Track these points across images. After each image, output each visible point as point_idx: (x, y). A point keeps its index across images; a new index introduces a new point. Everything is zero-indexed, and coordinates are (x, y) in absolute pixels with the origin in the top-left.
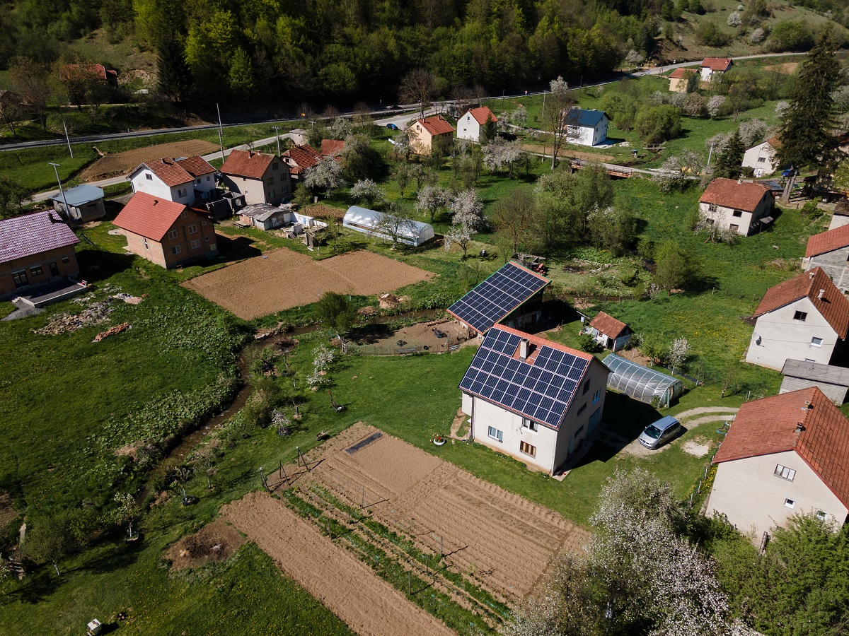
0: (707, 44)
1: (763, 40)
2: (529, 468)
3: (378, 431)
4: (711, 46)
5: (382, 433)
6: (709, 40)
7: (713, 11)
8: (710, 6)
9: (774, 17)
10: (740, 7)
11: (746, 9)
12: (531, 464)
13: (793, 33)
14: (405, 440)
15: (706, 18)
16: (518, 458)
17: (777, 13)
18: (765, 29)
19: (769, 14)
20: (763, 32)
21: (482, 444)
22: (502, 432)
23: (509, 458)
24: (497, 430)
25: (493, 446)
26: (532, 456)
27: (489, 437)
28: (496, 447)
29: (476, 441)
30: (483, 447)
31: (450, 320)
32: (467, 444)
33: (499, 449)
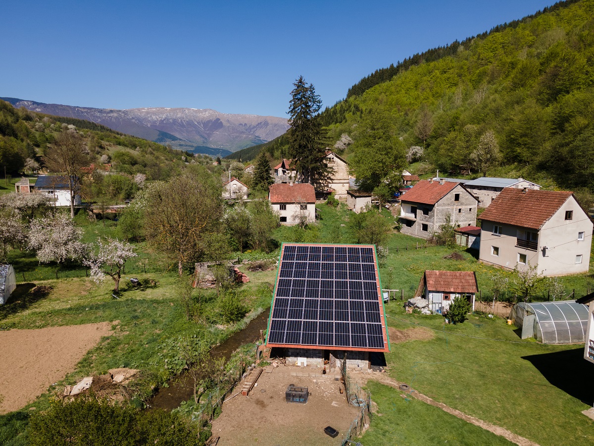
1: (109, 162)
8: (61, 141)
9: (108, 150)
11: (89, 145)
13: (127, 158)
17: (109, 148)
18: (108, 155)
19: (104, 148)
20: (107, 157)
31: (261, 365)
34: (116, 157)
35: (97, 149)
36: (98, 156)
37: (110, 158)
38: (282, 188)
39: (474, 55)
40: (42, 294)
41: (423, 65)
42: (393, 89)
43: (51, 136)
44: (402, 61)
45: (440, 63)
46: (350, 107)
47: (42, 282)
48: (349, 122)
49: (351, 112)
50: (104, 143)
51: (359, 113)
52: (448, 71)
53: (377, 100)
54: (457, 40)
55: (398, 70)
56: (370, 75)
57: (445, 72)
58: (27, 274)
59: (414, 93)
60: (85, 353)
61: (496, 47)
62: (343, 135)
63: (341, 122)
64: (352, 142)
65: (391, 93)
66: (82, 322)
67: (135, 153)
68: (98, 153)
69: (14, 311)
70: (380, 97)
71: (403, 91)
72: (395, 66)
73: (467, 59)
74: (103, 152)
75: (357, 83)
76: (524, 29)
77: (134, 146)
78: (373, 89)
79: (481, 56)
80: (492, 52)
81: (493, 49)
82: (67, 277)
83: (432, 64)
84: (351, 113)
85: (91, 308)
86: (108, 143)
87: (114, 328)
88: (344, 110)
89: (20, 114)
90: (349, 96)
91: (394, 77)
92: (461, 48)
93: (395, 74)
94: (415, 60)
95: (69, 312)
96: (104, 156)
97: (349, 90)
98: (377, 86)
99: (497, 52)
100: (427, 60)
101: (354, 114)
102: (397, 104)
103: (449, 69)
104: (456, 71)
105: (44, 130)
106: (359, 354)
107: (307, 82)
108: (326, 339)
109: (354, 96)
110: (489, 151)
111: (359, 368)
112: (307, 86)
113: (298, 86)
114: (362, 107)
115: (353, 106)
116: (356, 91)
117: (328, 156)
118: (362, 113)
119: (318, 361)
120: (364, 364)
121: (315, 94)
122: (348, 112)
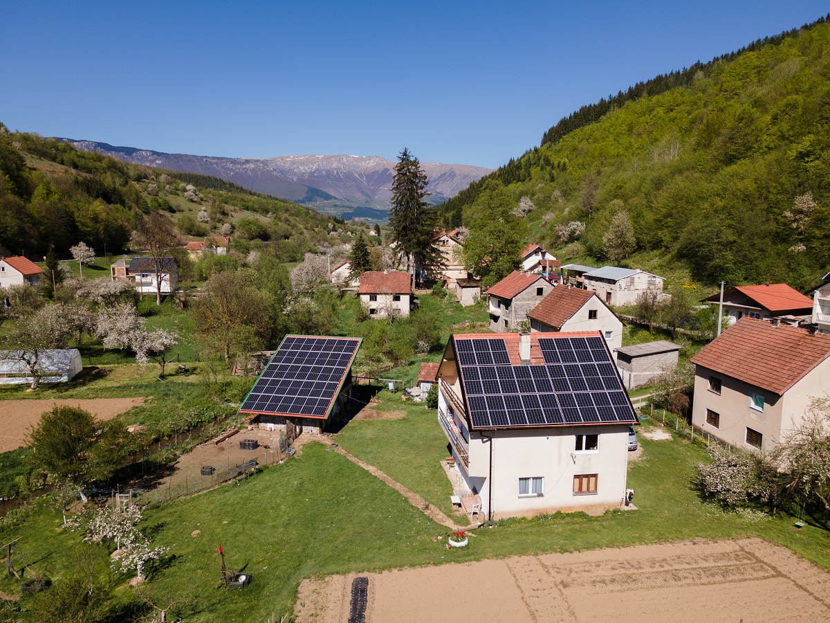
0: (189, 234)
1: (232, 232)
2: (591, 513)
3: (352, 577)
4: (194, 235)
5: (361, 575)
6: (191, 231)
7: (182, 211)
8: (178, 207)
9: (232, 216)
10: (203, 208)
11: (209, 211)
12: (592, 506)
13: (254, 228)
14: (413, 566)
15: (177, 215)
16: (570, 508)
17: (233, 214)
18: (231, 224)
19: (228, 215)
20: (230, 226)
21: (508, 517)
22: (541, 478)
23: (559, 515)
24: (533, 478)
25: (527, 511)
26: (592, 492)
27: (519, 498)
28: (533, 510)
29: (496, 518)
30: (513, 520)
31: (240, 428)
32: (491, 527)
33: (537, 510)
34: (241, 226)
35: (219, 216)
36: (219, 225)
37: (233, 227)
38: (374, 276)
39: (715, 85)
40: (101, 375)
41: (644, 101)
42: (598, 134)
43: (165, 200)
44: (615, 94)
45: (667, 97)
46: (539, 159)
47: (105, 366)
48: (533, 181)
49: (539, 166)
50: (227, 207)
51: (549, 168)
52: (676, 108)
53: (575, 149)
54: (699, 61)
55: (609, 107)
56: (572, 114)
57: (672, 110)
58: (94, 359)
59: (625, 140)
60: (116, 415)
61: (746, 74)
62: (523, 199)
63: (524, 181)
64: (534, 208)
65: (596, 140)
66: (124, 396)
67: (266, 220)
68: (219, 221)
69: (74, 387)
70: (580, 146)
71: (611, 137)
72: (607, 99)
73: (704, 91)
74: (226, 220)
75: (555, 125)
76: (790, 46)
77: (265, 211)
78: (572, 134)
79: (725, 86)
80: (741, 80)
81: (743, 76)
82: (127, 362)
83: (655, 99)
84: (539, 168)
85: (135, 387)
86: (232, 208)
87: (145, 401)
88: (531, 164)
89: (131, 173)
90: (544, 142)
91: (603, 117)
92: (700, 74)
93: (604, 113)
94: (635, 93)
95: (116, 389)
96: (226, 225)
97: (545, 135)
98: (578, 130)
99: (748, 80)
100: (650, 93)
101: (542, 169)
102: (600, 155)
103: (677, 105)
104: (687, 108)
105: (157, 192)
106: (313, 423)
107: (411, 154)
108: (284, 409)
109: (549, 143)
110: (621, 235)
111: (311, 433)
112: (412, 159)
113: (403, 160)
114: (555, 160)
115: (543, 158)
116: (552, 136)
117: (442, 239)
118: (553, 168)
119: (282, 427)
120: (316, 430)
121: (420, 169)
122: (535, 166)
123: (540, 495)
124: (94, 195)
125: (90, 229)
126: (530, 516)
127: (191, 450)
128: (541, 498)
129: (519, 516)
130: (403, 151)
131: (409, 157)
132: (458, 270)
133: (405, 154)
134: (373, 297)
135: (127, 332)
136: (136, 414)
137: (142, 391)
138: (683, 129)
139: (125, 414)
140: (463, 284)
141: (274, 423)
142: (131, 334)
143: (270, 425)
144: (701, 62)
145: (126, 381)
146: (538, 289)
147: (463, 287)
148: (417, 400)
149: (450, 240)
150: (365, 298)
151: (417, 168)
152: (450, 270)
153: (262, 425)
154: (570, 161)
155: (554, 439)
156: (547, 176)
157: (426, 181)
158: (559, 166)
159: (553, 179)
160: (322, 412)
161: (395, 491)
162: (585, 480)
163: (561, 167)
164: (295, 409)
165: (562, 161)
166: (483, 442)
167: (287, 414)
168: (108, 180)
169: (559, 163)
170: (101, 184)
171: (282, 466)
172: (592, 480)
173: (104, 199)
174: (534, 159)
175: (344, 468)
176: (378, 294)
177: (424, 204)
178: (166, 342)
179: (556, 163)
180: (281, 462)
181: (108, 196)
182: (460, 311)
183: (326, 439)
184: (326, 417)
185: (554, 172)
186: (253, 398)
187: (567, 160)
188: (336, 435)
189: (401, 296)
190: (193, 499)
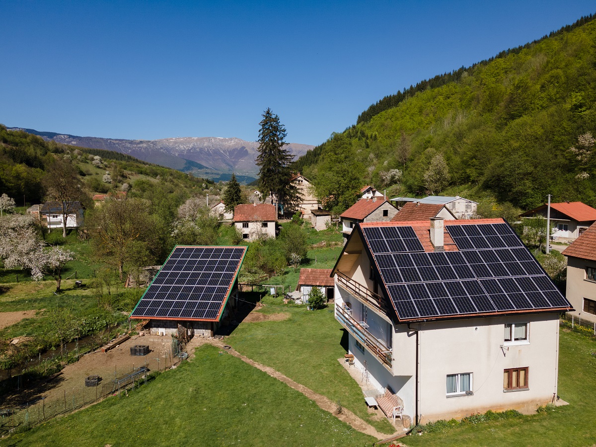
0: (96, 191)
1: (130, 189)
2: (523, 412)
4: (100, 192)
6: (97, 189)
7: (91, 174)
8: (87, 171)
9: (130, 178)
10: (107, 172)
11: (112, 174)
12: (523, 404)
13: (146, 186)
15: (87, 177)
16: (501, 407)
17: (130, 176)
18: (129, 184)
19: (126, 177)
20: (128, 185)
21: (436, 420)
22: (469, 374)
23: (489, 415)
24: (461, 374)
25: (456, 412)
26: (522, 387)
27: (448, 397)
28: (462, 411)
29: (423, 422)
30: (441, 424)
31: (131, 335)
32: (420, 434)
33: (467, 411)
34: (136, 185)
35: (119, 178)
36: (119, 185)
37: (130, 186)
38: (246, 207)
39: (477, 81)
41: (428, 92)
42: (398, 114)
43: (77, 167)
44: (408, 88)
45: (444, 89)
46: (357, 133)
47: (5, 284)
48: (354, 147)
49: (357, 137)
50: (126, 172)
51: (364, 139)
52: (451, 96)
53: (382, 125)
54: (463, 66)
55: (404, 97)
56: (378, 102)
57: (449, 98)
59: (418, 118)
61: (497, 73)
65: (397, 119)
66: (17, 310)
67: (155, 181)
68: (120, 181)
70: (386, 123)
71: (408, 117)
72: (402, 92)
73: (470, 85)
74: (125, 181)
75: (366, 110)
76: (526, 54)
77: (155, 175)
78: (379, 115)
79: (484, 82)
80: (494, 77)
81: (495, 74)
82: (26, 280)
83: (436, 90)
84: (357, 139)
85: (30, 301)
86: (130, 172)
87: (37, 314)
88: (351, 136)
89: (50, 147)
90: (358, 122)
91: (400, 103)
92: (465, 74)
93: (401, 100)
94: (422, 87)
95: (10, 304)
96: (124, 184)
97: (359, 117)
98: (383, 113)
99: (499, 77)
100: (432, 87)
101: (359, 139)
102: (401, 129)
103: (452, 94)
104: (459, 96)
105: (71, 161)
106: (204, 325)
107: (273, 113)
108: (175, 313)
109: (362, 123)
110: (439, 173)
111: (202, 336)
112: (273, 117)
113: (266, 118)
114: (368, 133)
115: (359, 132)
116: (365, 118)
117: (298, 179)
118: (367, 138)
119: (174, 331)
120: (207, 333)
121: (280, 124)
122: (354, 138)
123: (470, 393)
124: (19, 161)
125: (13, 185)
126: (459, 418)
127: (78, 359)
128: (470, 397)
129: (448, 419)
130: (266, 110)
131: (271, 115)
132: (310, 204)
133: (268, 113)
134: (246, 225)
135: (27, 254)
136: (25, 326)
137: (36, 304)
138: (464, 106)
139: (13, 326)
140: (317, 213)
141: (166, 328)
142: (31, 256)
143: (161, 330)
144: (464, 67)
145: (23, 296)
146: (384, 211)
147: (317, 216)
148: (298, 302)
149: (304, 180)
150: (239, 226)
151: (277, 123)
152: (305, 204)
153: (153, 330)
154: (379, 133)
155: (482, 330)
156: (364, 144)
157: (285, 133)
158: (371, 137)
159: (368, 146)
160: (214, 315)
161: (300, 395)
162: (514, 374)
163: (373, 138)
164: (187, 313)
165: (374, 134)
166: (409, 336)
167: (179, 318)
168: (31, 151)
169: (371, 135)
170: (25, 153)
171: (175, 371)
172: (522, 373)
173: (27, 164)
174: (353, 133)
175: (242, 371)
176: (249, 221)
177: (284, 151)
178: (62, 258)
179: (369, 135)
180: (174, 367)
181: (30, 162)
182: (316, 234)
183: (218, 342)
184: (218, 320)
185: (368, 141)
186: (145, 304)
187: (377, 133)
188: (227, 337)
189: (269, 223)
190: (72, 417)
